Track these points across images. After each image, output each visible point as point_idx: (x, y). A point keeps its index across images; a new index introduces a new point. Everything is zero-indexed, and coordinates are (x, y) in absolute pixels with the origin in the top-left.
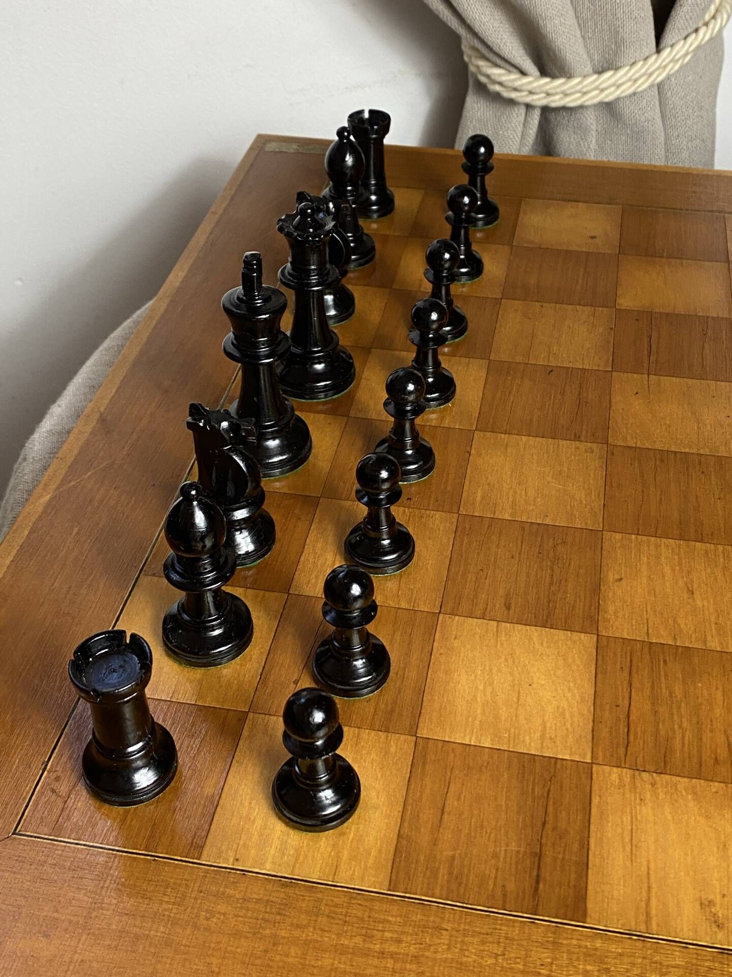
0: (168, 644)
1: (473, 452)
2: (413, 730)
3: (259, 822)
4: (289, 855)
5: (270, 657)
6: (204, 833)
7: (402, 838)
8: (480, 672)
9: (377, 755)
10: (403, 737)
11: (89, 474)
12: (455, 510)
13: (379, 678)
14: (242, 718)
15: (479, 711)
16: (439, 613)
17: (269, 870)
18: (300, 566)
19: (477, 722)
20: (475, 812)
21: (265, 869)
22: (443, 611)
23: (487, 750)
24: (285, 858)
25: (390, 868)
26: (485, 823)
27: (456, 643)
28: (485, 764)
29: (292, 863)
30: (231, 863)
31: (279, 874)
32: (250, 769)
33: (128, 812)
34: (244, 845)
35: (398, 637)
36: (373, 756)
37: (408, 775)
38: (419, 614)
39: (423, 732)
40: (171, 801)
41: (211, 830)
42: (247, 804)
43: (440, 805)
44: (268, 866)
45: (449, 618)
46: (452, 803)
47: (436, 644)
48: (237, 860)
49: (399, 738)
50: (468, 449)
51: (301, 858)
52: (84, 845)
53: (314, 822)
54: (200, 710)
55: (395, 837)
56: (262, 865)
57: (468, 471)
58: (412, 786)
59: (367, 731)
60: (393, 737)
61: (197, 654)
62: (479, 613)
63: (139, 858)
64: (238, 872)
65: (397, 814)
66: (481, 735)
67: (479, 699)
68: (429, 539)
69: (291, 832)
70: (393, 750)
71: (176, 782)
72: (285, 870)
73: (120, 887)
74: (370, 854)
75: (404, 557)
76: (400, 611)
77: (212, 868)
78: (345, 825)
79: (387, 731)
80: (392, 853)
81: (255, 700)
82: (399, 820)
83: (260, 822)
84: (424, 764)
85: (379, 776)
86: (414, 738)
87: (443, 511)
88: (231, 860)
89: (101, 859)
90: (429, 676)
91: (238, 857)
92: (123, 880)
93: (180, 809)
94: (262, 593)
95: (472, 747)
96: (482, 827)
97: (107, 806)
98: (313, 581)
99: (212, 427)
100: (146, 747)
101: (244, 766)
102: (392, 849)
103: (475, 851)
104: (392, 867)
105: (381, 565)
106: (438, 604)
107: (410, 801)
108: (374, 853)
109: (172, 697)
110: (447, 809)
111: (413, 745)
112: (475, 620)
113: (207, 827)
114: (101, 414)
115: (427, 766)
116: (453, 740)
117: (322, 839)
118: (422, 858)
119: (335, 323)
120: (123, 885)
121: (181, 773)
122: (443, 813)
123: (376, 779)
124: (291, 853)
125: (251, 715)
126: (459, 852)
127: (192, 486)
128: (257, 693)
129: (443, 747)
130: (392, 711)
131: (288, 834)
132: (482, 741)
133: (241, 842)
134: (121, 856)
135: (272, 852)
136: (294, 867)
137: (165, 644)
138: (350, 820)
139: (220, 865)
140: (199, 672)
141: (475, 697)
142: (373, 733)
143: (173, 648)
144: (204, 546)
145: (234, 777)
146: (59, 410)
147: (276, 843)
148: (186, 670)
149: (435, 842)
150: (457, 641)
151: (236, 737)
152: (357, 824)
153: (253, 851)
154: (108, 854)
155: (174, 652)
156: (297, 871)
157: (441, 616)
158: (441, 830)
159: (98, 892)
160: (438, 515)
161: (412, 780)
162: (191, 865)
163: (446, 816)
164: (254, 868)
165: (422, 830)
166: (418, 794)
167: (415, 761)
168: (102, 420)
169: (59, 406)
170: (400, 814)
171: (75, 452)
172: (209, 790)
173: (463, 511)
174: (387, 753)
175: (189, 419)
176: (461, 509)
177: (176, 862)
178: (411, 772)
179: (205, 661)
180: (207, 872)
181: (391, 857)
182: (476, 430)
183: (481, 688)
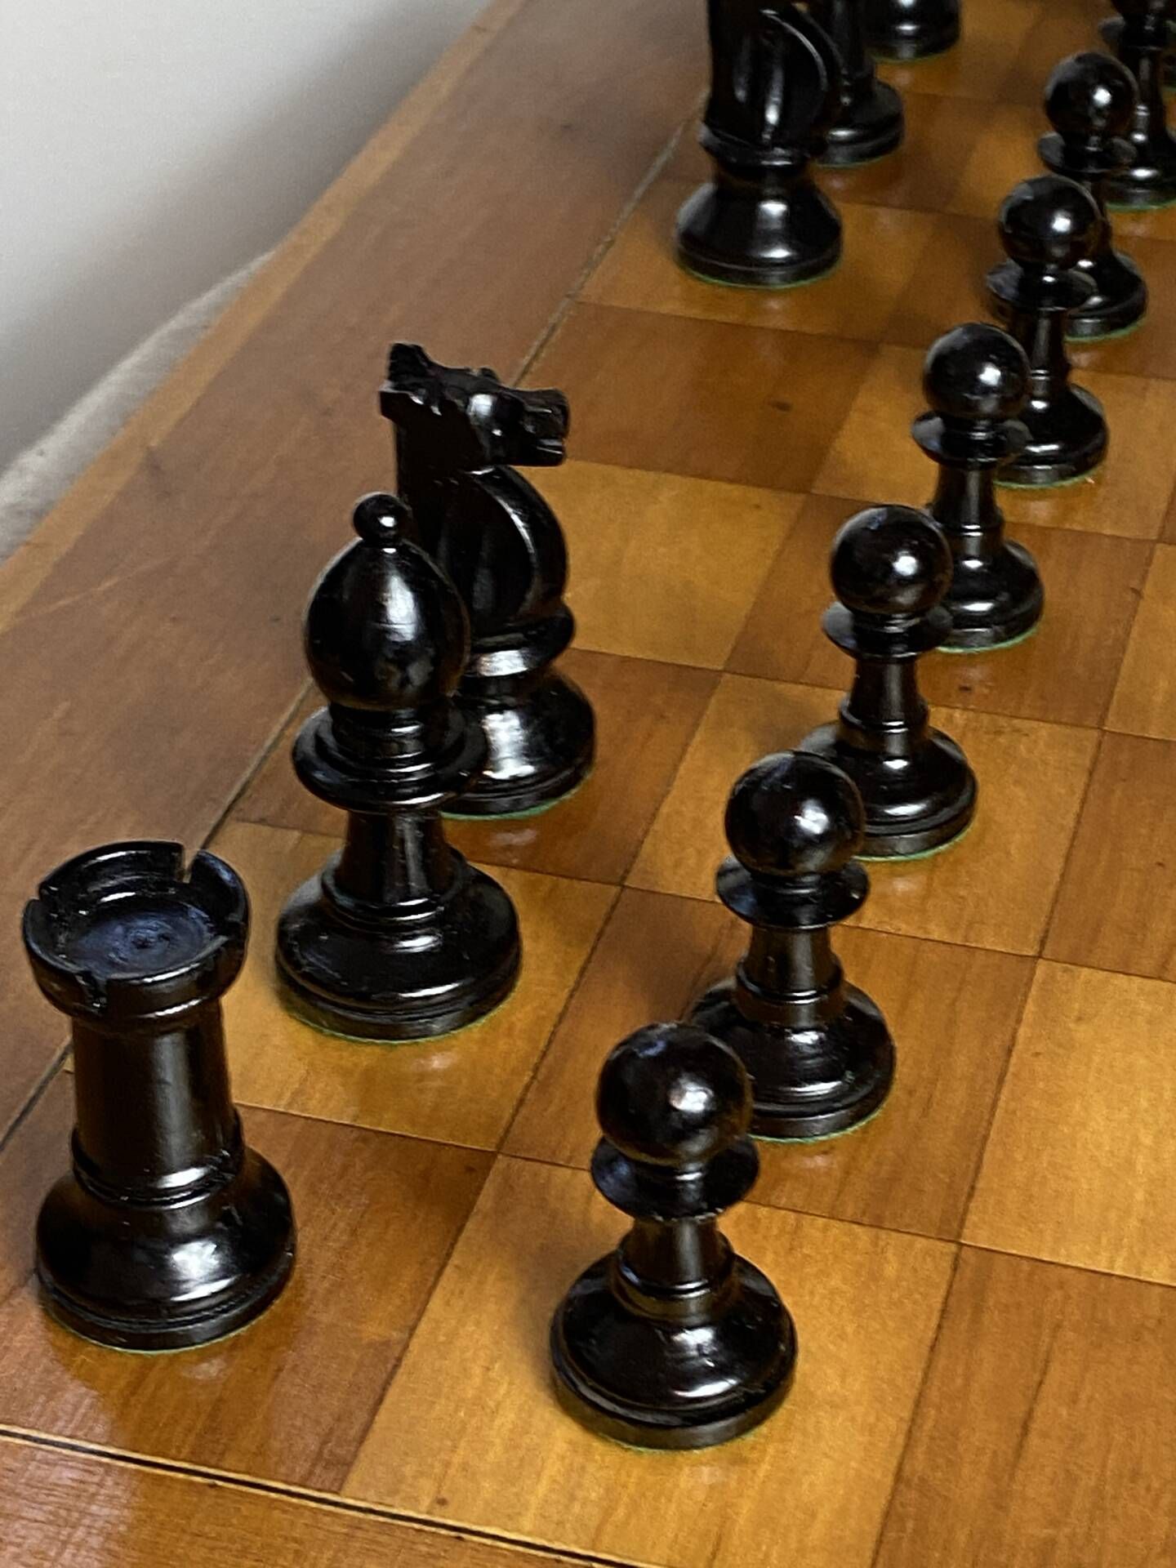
0: (288, 968)
1: (1148, 590)
2: (950, 1229)
3: (507, 1418)
4: (585, 1502)
5: (563, 1029)
6: (354, 1432)
7: (908, 1484)
8: (1144, 1104)
9: (845, 1280)
10: (921, 1243)
11: (108, 584)
12: (1092, 721)
13: (863, 1091)
14: (477, 1165)
15: (1140, 1196)
16: (1040, 956)
17: (529, 1534)
18: (657, 826)
19: (1133, 1223)
20: (1119, 1438)
21: (519, 1531)
22: (1047, 953)
23: (1159, 1290)
24: (576, 1508)
25: (869, 1554)
26: (1146, 1467)
27: (1082, 1032)
28: (1151, 1324)
29: (593, 1523)
30: (423, 1508)
31: (556, 1546)
32: (492, 1287)
33: (149, 1365)
34: (465, 1467)
35: (918, 1006)
36: (835, 1281)
37: (931, 1334)
38: (980, 958)
39: (978, 1234)
40: (271, 1348)
41: (376, 1426)
42: (477, 1370)
43: (1020, 1412)
44: (527, 1523)
45: (1065, 971)
46: (1051, 1410)
47: (1023, 1032)
48: (442, 1502)
49: (911, 1245)
50: (1135, 584)
51: (621, 1512)
52: (25, 1437)
53: (662, 1419)
54: (365, 1140)
55: (889, 1480)
56: (512, 1518)
57: (1134, 633)
58: (941, 1362)
59: (821, 1221)
60: (893, 1242)
61: (364, 997)
62: (1148, 965)
63: (171, 1479)
64: (443, 1532)
65: (893, 1424)
66: (1144, 1253)
67: (1139, 1168)
68: (1017, 782)
69: (597, 1445)
70: (890, 1270)
71: (288, 1303)
72: (573, 1537)
73: (113, 1546)
74: (814, 1515)
75: (945, 814)
76: (927, 946)
77: (372, 1517)
78: (749, 1438)
79: (877, 1224)
80: (878, 1518)
81: (515, 1130)
82: (901, 1440)
83: (512, 1416)
84: (978, 1310)
85: (850, 1329)
86: (953, 1248)
87: (1059, 723)
88: (426, 1502)
89: (68, 1474)
90: (1001, 1104)
91: (444, 1495)
92: (122, 1528)
93: (294, 1368)
94: (548, 881)
95: (1117, 1281)
96: (1135, 1475)
97: (93, 1346)
98: (692, 862)
99: (446, 405)
100: (212, 1184)
101: (475, 1278)
102: (878, 1507)
103: (1114, 1533)
104: (877, 1552)
105: (882, 829)
106: (1034, 936)
107: (934, 1395)
108: (824, 1514)
109: (290, 1105)
110: (1035, 1426)
111: (946, 1264)
112: (1138, 980)
113: (362, 1417)
114: (151, 454)
115: (986, 1319)
116: (1063, 1261)
117: (681, 1469)
118: (962, 1537)
119: (785, 280)
120: (123, 1541)
121: (302, 1283)
122: (1025, 1429)
123: (842, 1336)
124: (593, 1495)
125: (501, 1162)
126: (1067, 1530)
127: (383, 505)
128: (524, 1111)
129: (1031, 1274)
130: (894, 1179)
131: (588, 1452)
132: (1145, 1268)
133: (456, 1460)
134: (123, 1470)
135: (542, 1489)
136: (599, 1529)
137: (280, 969)
138: (763, 1429)
139: (395, 1511)
140: (368, 1054)
141: (1130, 1164)
142: (837, 1228)
143: (300, 981)
144: (406, 681)
145: (448, 1303)
146: (41, 460)
147: (553, 1468)
148: (333, 1043)
149: (999, 1501)
150: (1083, 1027)
151: (458, 1213)
152: (782, 1441)
153: (488, 1487)
154: (86, 1462)
155: (304, 993)
156: (606, 1540)
157: (1042, 968)
158: (1020, 1475)
159: (52, 1554)
160: (1044, 731)
161: (943, 1348)
162: (313, 1504)
163: (1034, 1440)
164: (488, 1524)
165: (966, 1471)
166: (959, 1381)
167: (952, 1300)
168: (153, 465)
169: (42, 453)
170: (905, 1427)
171: (75, 534)
172: (373, 1330)
173: (1112, 724)
174: (875, 1276)
175: (387, 387)
176: (1111, 717)
177: (273, 1495)
178: (940, 1327)
179: (385, 1020)
180: (357, 1526)
181: (872, 1530)
182: (1158, 541)
183: (1147, 1140)
